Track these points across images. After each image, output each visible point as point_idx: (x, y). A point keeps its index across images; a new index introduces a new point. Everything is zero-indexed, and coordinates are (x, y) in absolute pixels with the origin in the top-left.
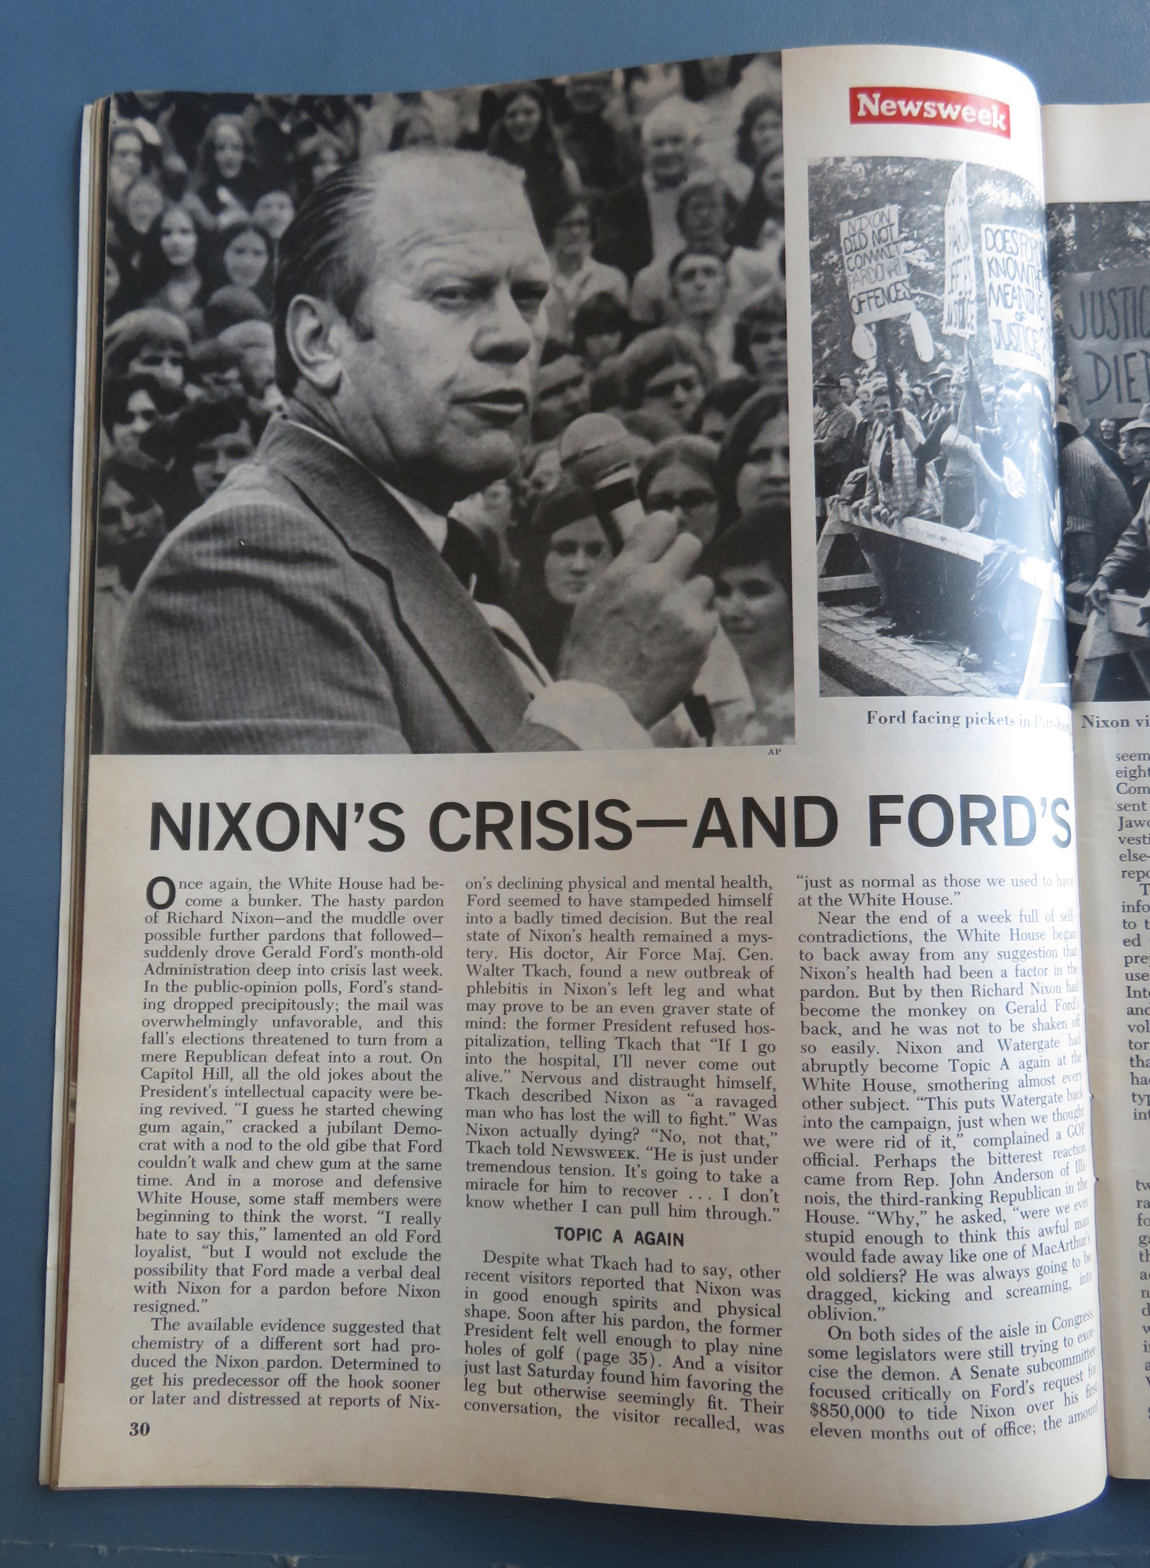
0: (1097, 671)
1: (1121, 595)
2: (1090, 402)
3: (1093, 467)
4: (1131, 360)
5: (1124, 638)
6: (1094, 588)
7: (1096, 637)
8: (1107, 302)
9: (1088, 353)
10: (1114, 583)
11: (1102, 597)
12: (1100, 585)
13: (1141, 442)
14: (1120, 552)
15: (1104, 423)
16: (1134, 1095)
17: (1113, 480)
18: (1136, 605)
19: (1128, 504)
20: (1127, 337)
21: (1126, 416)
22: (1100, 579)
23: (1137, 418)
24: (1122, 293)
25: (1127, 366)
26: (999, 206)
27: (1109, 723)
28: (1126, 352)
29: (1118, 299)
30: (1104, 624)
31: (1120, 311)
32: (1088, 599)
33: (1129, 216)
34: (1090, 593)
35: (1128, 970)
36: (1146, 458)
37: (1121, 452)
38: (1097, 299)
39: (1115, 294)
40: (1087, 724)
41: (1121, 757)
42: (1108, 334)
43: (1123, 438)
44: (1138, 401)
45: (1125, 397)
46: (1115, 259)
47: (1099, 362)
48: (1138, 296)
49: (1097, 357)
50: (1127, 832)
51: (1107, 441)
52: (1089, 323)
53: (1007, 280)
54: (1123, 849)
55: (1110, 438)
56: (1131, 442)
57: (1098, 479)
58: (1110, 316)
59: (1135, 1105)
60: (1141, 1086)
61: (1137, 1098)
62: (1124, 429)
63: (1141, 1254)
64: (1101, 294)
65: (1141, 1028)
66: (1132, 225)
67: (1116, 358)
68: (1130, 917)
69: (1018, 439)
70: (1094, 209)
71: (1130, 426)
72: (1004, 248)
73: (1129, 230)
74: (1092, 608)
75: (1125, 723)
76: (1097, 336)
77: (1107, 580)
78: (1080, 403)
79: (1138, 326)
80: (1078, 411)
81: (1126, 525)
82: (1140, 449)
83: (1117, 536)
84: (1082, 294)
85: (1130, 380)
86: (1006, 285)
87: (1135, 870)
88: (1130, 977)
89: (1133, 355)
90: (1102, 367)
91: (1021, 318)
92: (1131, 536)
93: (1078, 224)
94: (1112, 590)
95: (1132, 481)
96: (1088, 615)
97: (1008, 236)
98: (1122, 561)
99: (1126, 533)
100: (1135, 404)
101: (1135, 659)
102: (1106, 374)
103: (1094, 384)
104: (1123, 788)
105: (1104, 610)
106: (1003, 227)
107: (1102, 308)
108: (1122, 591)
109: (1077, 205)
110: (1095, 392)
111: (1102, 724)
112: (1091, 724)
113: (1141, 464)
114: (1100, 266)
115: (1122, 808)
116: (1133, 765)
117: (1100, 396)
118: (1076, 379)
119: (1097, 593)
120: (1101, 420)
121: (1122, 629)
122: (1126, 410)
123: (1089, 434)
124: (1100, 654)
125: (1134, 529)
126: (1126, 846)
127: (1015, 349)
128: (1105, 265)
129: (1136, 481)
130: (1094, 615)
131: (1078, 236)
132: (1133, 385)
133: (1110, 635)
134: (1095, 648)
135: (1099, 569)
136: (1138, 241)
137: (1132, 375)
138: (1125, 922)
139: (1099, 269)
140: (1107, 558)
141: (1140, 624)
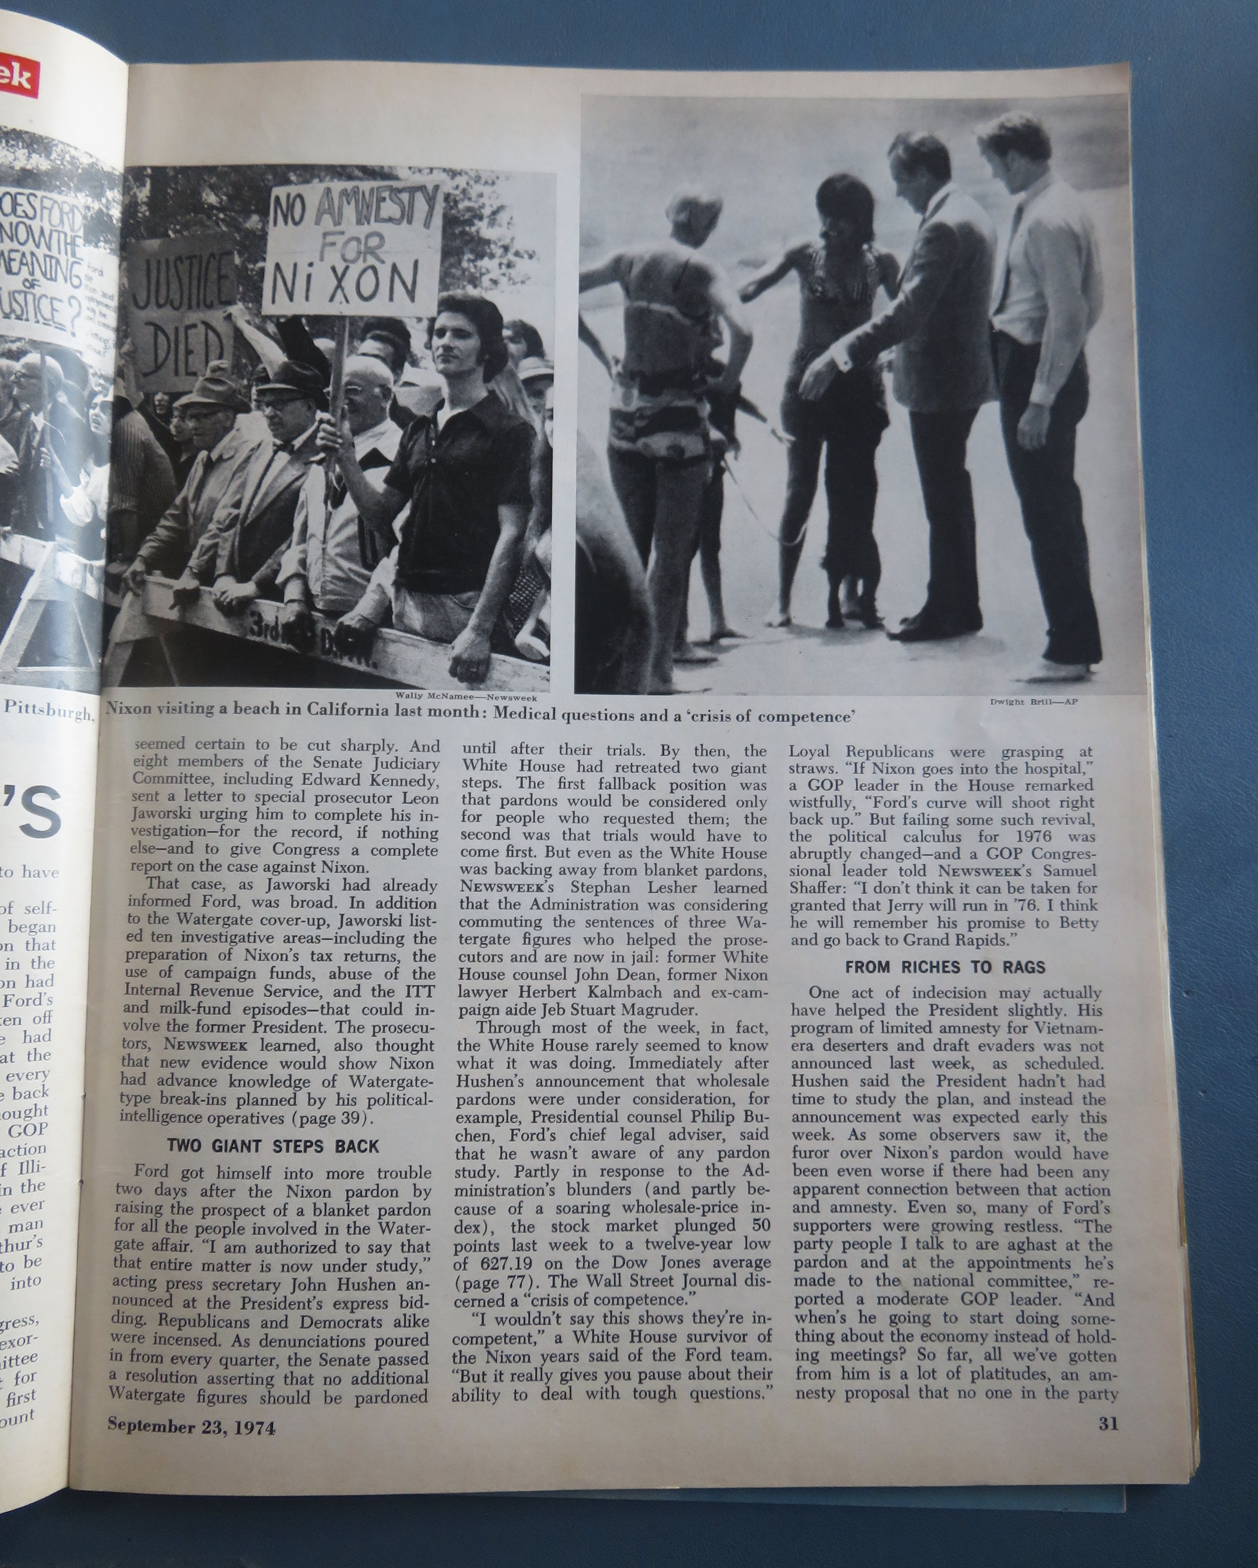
0: (126, 654)
1: (157, 577)
2: (146, 375)
3: (143, 443)
4: (191, 332)
5: (154, 621)
6: (132, 568)
7: (129, 620)
8: (173, 270)
9: (149, 323)
10: (151, 565)
11: (138, 578)
12: (138, 566)
13: (192, 417)
14: (161, 532)
15: (158, 397)
16: (122, 1095)
17: (161, 456)
18: (170, 587)
19: (174, 482)
20: (190, 307)
21: (181, 390)
22: (139, 559)
23: (191, 392)
24: (188, 262)
25: (187, 338)
26: (12, 168)
27: (132, 710)
28: (187, 323)
29: (184, 268)
30: (138, 607)
31: (186, 281)
32: (126, 580)
33: (205, 181)
34: (127, 574)
35: (129, 966)
36: (197, 435)
37: (172, 428)
38: (163, 267)
39: (182, 262)
40: (111, 710)
41: (140, 745)
42: (172, 305)
43: (176, 413)
44: (195, 374)
45: (182, 369)
46: (186, 226)
47: (159, 333)
48: (204, 265)
49: (158, 328)
50: (140, 823)
51: (159, 416)
52: (153, 294)
53: (15, 245)
54: (134, 840)
55: (162, 412)
56: (182, 418)
57: (146, 456)
58: (174, 285)
59: (123, 1106)
60: (129, 1086)
61: (125, 1098)
62: (177, 404)
63: (115, 1260)
64: (167, 261)
65: (135, 1026)
66: (208, 190)
67: (177, 329)
68: (136, 911)
69: (13, 411)
70: (171, 173)
71: (184, 400)
72: (14, 211)
73: (204, 195)
74: (128, 589)
75: (147, 710)
76: (159, 306)
77: (147, 561)
78: (136, 376)
79: (202, 296)
80: (133, 384)
81: (169, 503)
82: (191, 424)
83: (160, 515)
84: (148, 262)
85: (189, 352)
86: (11, 251)
87: (144, 862)
88: (129, 973)
89: (194, 326)
90: (162, 338)
91: (32, 286)
92: (172, 515)
93: (152, 190)
94: (149, 572)
95: (180, 456)
96: (124, 596)
97: (21, 199)
98: (160, 541)
99: (168, 512)
100: (192, 378)
101: (163, 643)
102: (165, 347)
103: (153, 356)
104: (139, 778)
105: (139, 592)
106: (13, 190)
107: (168, 276)
108: (158, 572)
109: (153, 168)
110: (152, 364)
111: (124, 710)
112: (115, 710)
113: (191, 440)
114: (170, 233)
115: (137, 797)
116: (150, 753)
117: (158, 367)
118: (134, 352)
119: (135, 574)
120: (156, 393)
121: (155, 612)
122: (181, 382)
123: (142, 409)
124: (131, 637)
125: (176, 508)
126: (138, 837)
127: (19, 318)
128: (175, 231)
129: (184, 458)
130: (129, 596)
131: (152, 202)
132: (191, 358)
133: (143, 618)
134: (126, 631)
135: (138, 549)
136: (212, 207)
137: (190, 347)
138: (130, 916)
139: (169, 236)
140: (148, 538)
141: (172, 608)
